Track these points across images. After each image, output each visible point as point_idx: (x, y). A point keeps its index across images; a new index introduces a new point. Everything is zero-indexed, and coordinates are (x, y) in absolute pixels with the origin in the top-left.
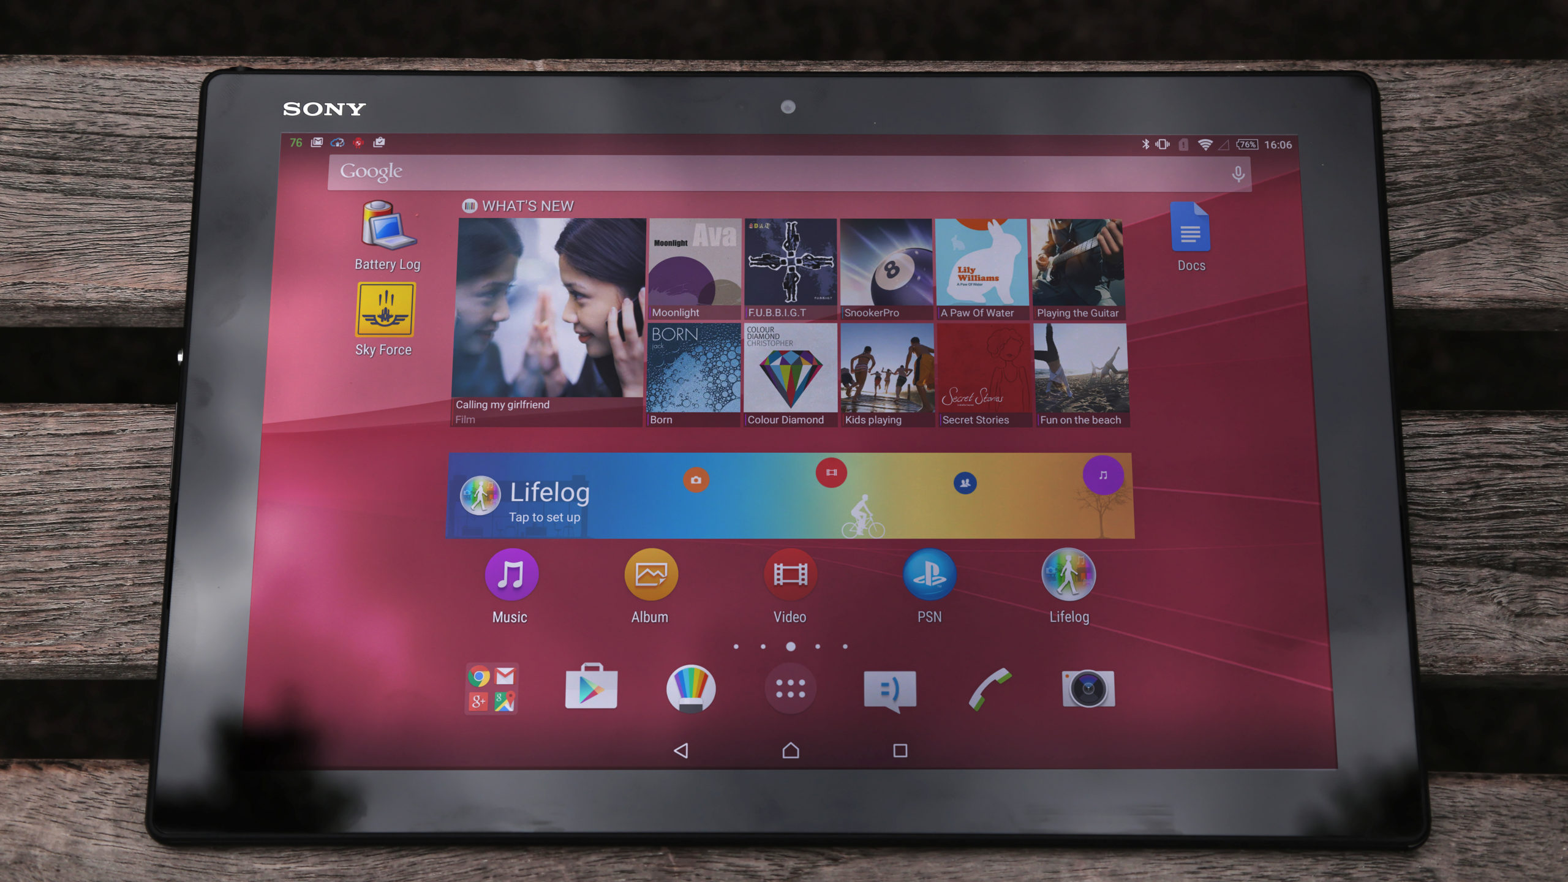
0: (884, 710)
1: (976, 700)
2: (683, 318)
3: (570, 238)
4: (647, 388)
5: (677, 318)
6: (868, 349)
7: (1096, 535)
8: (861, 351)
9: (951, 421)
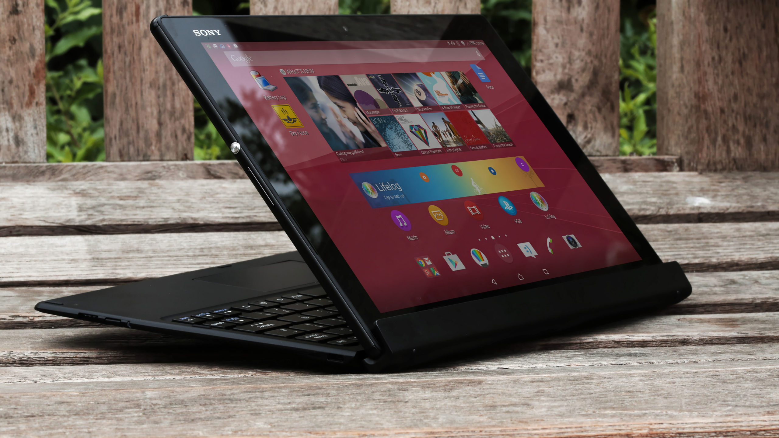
0: (531, 257)
1: (550, 250)
2: (376, 114)
3: (322, 84)
4: (386, 143)
5: (374, 114)
6: (433, 123)
7: (536, 187)
8: (432, 124)
9: (473, 148)
